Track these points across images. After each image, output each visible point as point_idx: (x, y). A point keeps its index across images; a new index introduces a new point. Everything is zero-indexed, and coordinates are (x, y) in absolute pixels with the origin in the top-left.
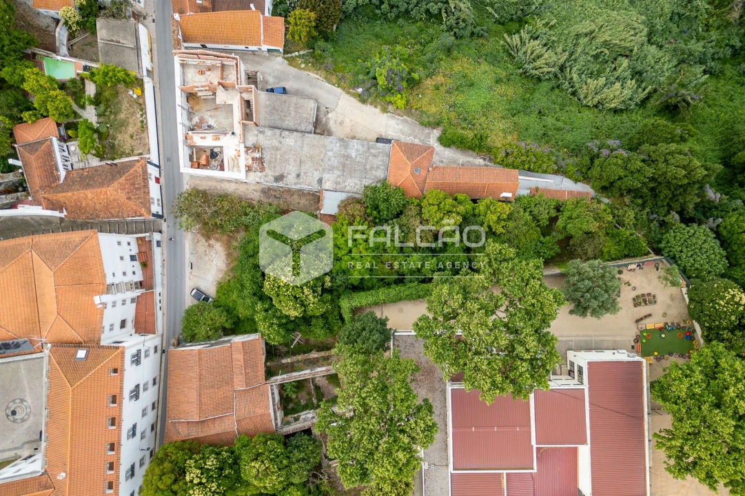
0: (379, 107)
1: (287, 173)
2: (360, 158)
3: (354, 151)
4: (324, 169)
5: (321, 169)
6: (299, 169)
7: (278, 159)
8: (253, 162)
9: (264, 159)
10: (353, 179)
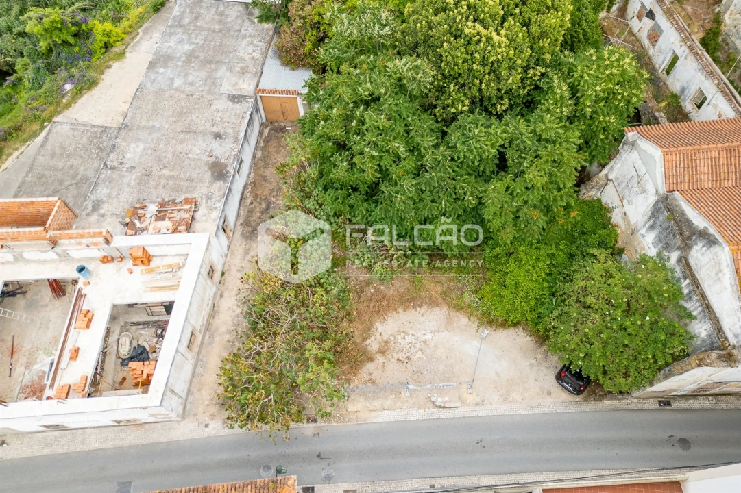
0: (111, 63)
1: (208, 156)
2: (196, 38)
3: (180, 47)
4: (210, 92)
5: (210, 97)
6: (204, 136)
7: (171, 174)
8: (167, 219)
9: (166, 200)
10: (240, 48)
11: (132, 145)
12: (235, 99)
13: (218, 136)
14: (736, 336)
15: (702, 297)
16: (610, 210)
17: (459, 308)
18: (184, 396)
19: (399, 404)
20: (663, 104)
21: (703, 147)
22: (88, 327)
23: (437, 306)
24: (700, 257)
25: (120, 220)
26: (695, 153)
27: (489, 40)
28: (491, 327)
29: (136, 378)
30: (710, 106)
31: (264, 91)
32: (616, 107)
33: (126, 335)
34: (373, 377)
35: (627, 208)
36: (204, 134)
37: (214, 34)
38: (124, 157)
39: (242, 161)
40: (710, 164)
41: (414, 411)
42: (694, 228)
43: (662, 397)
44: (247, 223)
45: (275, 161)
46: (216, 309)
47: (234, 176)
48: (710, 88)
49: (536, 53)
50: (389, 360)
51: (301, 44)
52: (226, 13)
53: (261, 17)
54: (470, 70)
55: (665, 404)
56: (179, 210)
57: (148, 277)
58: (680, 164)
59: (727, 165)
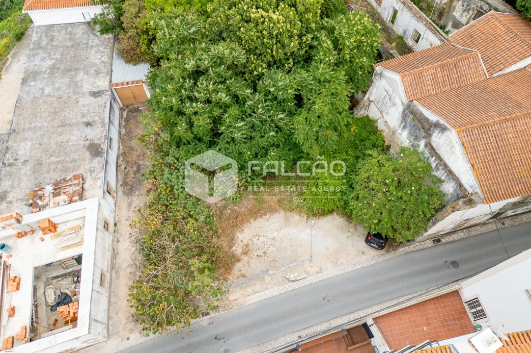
1: (84, 140)
2: (55, 55)
3: (43, 63)
4: (74, 93)
5: (75, 96)
6: (77, 126)
7: (58, 159)
8: (62, 194)
9: (59, 180)
10: (90, 56)
11: (22, 144)
12: (96, 94)
13: (88, 124)
14: (471, 187)
15: (445, 166)
16: (375, 121)
17: (291, 210)
18: (105, 321)
19: (265, 286)
20: (394, 44)
21: (425, 67)
22: (18, 289)
23: (277, 212)
24: (438, 141)
25: (25, 202)
26: (421, 73)
27: (270, 19)
28: (316, 217)
29: (65, 318)
30: (424, 40)
31: (117, 85)
32: (365, 51)
33: (49, 288)
34: (243, 272)
35: (387, 118)
36: (77, 125)
37: (68, 49)
38: (17, 155)
39: (111, 139)
40: (432, 78)
41: (276, 288)
42: (431, 123)
43: (434, 237)
44: (125, 184)
45: (136, 134)
46: (116, 252)
47: (107, 151)
48: (421, 28)
49: (305, 24)
50: (252, 258)
51: (137, 46)
52: (74, 32)
53: (102, 30)
54: (263, 43)
55: (437, 242)
56: (70, 186)
57: (57, 240)
58: (413, 82)
59: (443, 76)
